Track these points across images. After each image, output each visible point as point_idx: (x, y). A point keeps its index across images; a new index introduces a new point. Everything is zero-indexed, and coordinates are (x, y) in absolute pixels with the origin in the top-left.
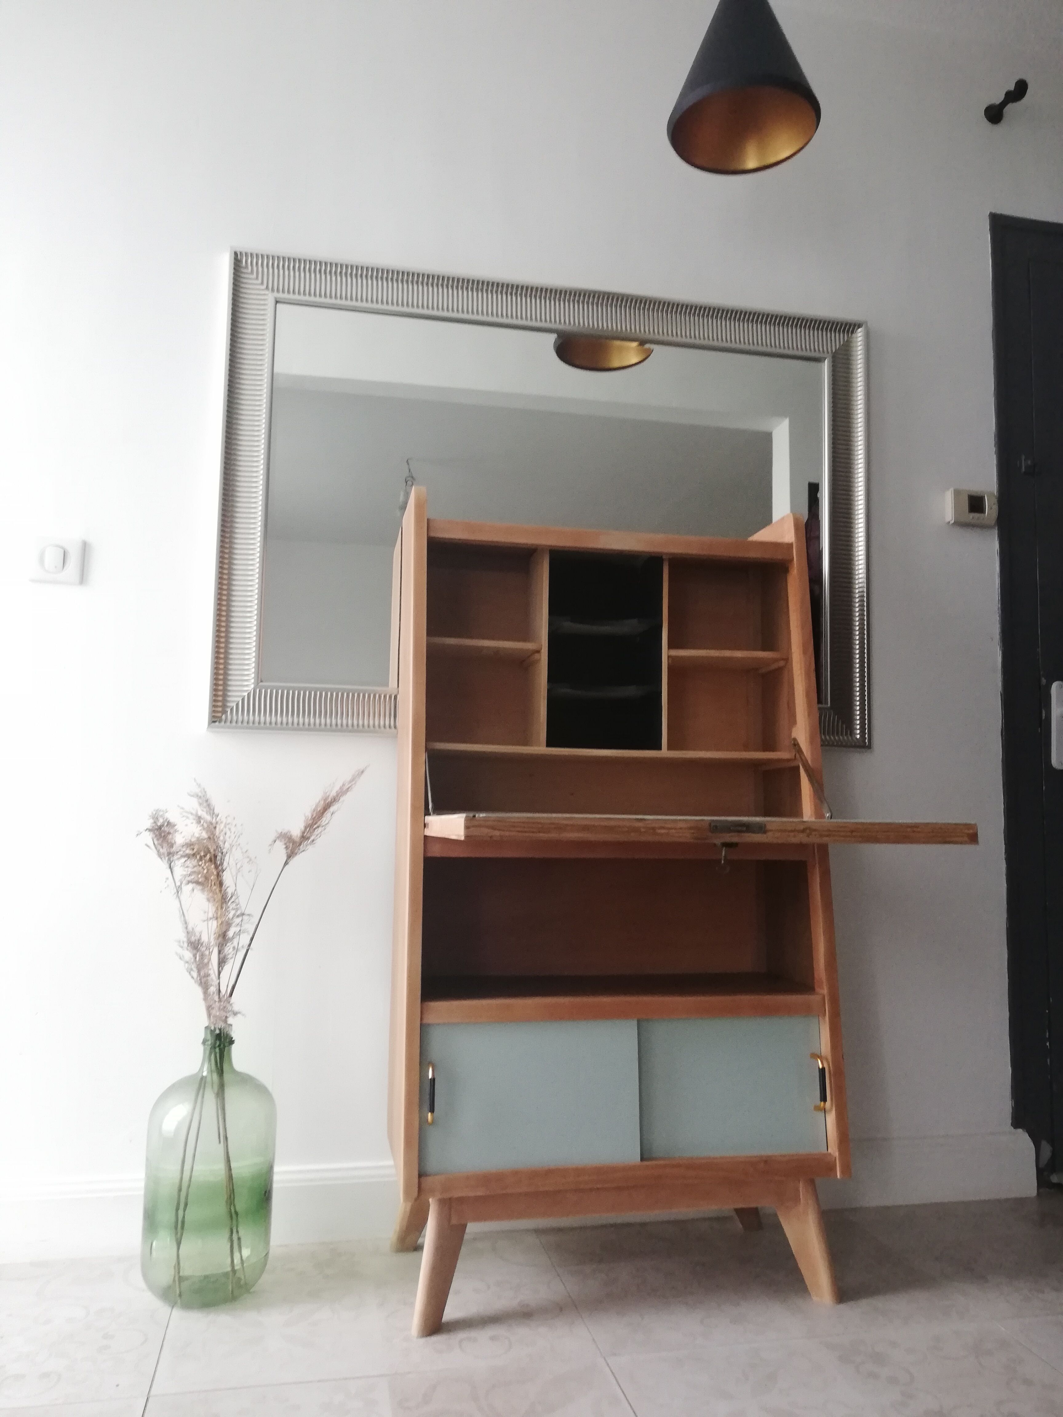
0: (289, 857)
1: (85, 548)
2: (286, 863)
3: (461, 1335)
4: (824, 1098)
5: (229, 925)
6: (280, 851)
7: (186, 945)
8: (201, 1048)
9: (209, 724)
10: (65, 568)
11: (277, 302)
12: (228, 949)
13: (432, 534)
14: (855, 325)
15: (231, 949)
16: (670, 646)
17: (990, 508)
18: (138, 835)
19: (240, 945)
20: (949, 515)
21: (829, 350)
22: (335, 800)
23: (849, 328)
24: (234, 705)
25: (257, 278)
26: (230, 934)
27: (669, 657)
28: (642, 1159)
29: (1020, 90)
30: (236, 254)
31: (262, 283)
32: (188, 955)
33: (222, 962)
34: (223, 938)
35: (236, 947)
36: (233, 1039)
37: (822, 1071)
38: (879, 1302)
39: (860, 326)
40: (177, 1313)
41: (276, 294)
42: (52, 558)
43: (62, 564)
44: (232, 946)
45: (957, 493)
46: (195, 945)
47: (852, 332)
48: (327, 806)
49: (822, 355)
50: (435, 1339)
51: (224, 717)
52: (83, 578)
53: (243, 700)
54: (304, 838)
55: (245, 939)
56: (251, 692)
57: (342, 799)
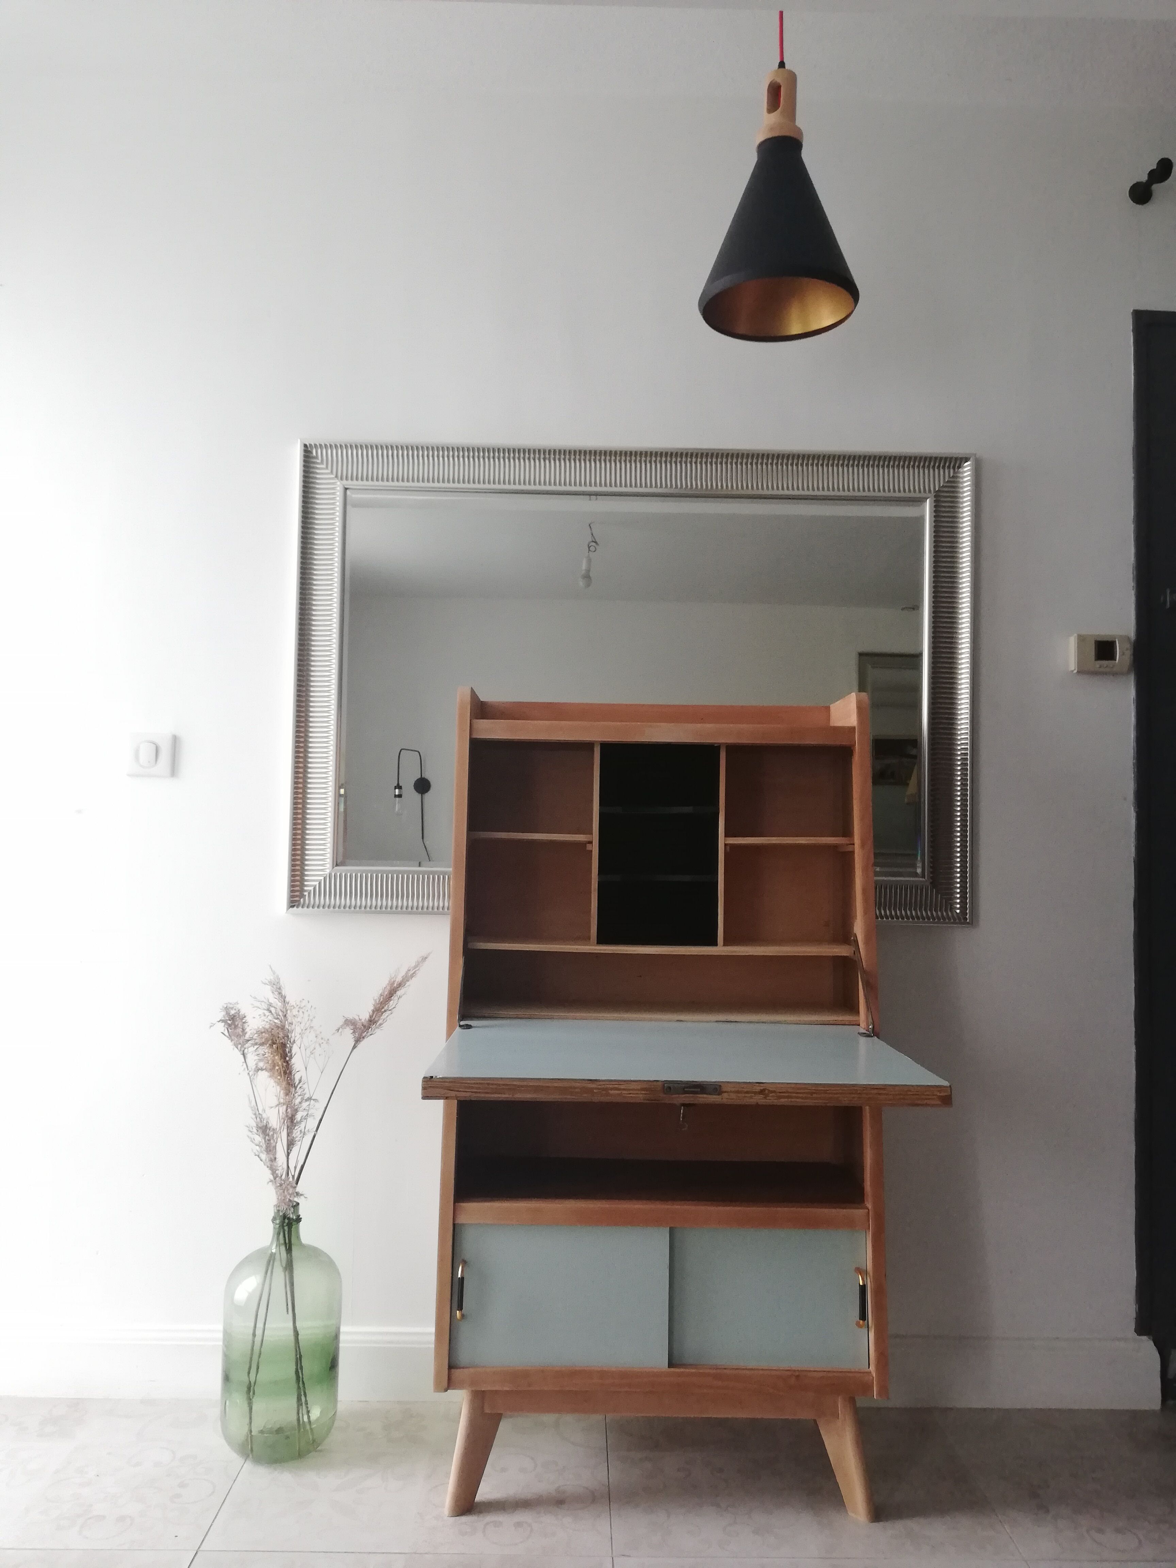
0: (358, 1041)
1: (175, 741)
2: (354, 1047)
3: (489, 1518)
4: (863, 1316)
5: (296, 1111)
6: (348, 1036)
7: (255, 1130)
8: (271, 1225)
9: (288, 909)
10: (158, 762)
11: (346, 489)
12: (296, 1133)
13: (475, 736)
14: (961, 459)
15: (299, 1133)
16: (727, 835)
17: (1122, 654)
18: (211, 1026)
19: (306, 1129)
20: (1073, 666)
21: (932, 489)
22: (400, 985)
23: (954, 462)
24: (312, 888)
25: (327, 468)
26: (298, 1117)
27: (726, 845)
28: (671, 1365)
29: (1163, 170)
30: (305, 446)
31: (332, 472)
32: (259, 1139)
33: (291, 1144)
34: (291, 1121)
35: (303, 1131)
36: (300, 1217)
37: (863, 1289)
38: (913, 1525)
39: (967, 460)
40: (249, 1466)
41: (345, 482)
42: (146, 753)
43: (155, 757)
44: (300, 1129)
45: (1081, 639)
46: (264, 1130)
47: (959, 467)
48: (392, 992)
49: (923, 495)
50: (464, 1519)
51: (302, 900)
52: (174, 771)
53: (320, 884)
54: (372, 1021)
55: (312, 1124)
56: (327, 876)
57: (408, 983)
